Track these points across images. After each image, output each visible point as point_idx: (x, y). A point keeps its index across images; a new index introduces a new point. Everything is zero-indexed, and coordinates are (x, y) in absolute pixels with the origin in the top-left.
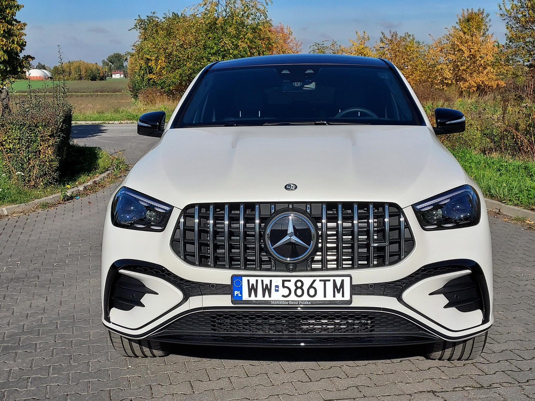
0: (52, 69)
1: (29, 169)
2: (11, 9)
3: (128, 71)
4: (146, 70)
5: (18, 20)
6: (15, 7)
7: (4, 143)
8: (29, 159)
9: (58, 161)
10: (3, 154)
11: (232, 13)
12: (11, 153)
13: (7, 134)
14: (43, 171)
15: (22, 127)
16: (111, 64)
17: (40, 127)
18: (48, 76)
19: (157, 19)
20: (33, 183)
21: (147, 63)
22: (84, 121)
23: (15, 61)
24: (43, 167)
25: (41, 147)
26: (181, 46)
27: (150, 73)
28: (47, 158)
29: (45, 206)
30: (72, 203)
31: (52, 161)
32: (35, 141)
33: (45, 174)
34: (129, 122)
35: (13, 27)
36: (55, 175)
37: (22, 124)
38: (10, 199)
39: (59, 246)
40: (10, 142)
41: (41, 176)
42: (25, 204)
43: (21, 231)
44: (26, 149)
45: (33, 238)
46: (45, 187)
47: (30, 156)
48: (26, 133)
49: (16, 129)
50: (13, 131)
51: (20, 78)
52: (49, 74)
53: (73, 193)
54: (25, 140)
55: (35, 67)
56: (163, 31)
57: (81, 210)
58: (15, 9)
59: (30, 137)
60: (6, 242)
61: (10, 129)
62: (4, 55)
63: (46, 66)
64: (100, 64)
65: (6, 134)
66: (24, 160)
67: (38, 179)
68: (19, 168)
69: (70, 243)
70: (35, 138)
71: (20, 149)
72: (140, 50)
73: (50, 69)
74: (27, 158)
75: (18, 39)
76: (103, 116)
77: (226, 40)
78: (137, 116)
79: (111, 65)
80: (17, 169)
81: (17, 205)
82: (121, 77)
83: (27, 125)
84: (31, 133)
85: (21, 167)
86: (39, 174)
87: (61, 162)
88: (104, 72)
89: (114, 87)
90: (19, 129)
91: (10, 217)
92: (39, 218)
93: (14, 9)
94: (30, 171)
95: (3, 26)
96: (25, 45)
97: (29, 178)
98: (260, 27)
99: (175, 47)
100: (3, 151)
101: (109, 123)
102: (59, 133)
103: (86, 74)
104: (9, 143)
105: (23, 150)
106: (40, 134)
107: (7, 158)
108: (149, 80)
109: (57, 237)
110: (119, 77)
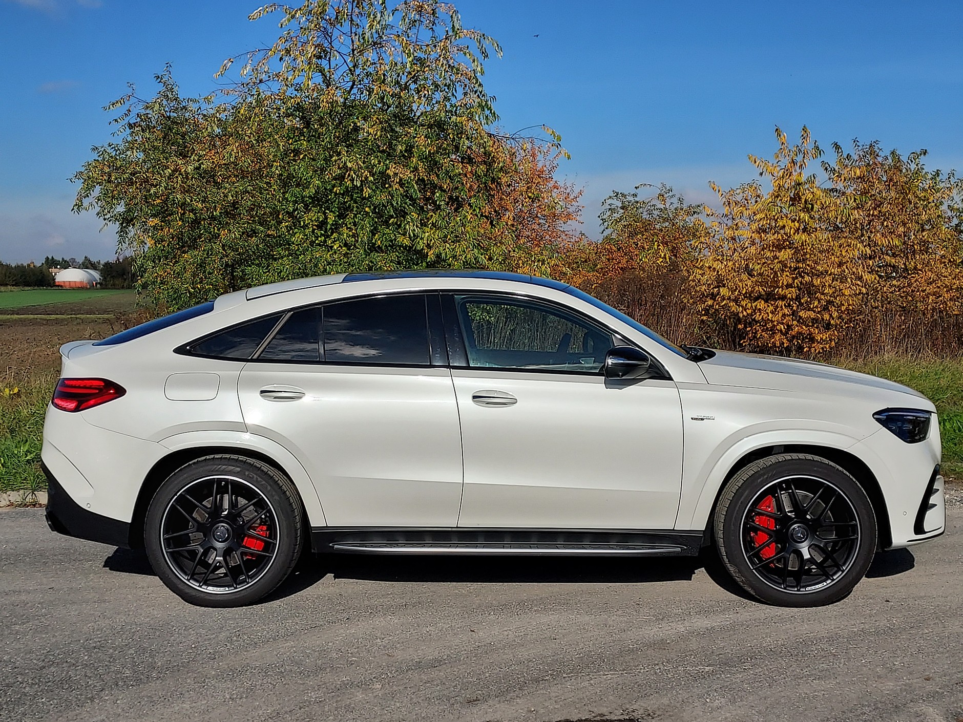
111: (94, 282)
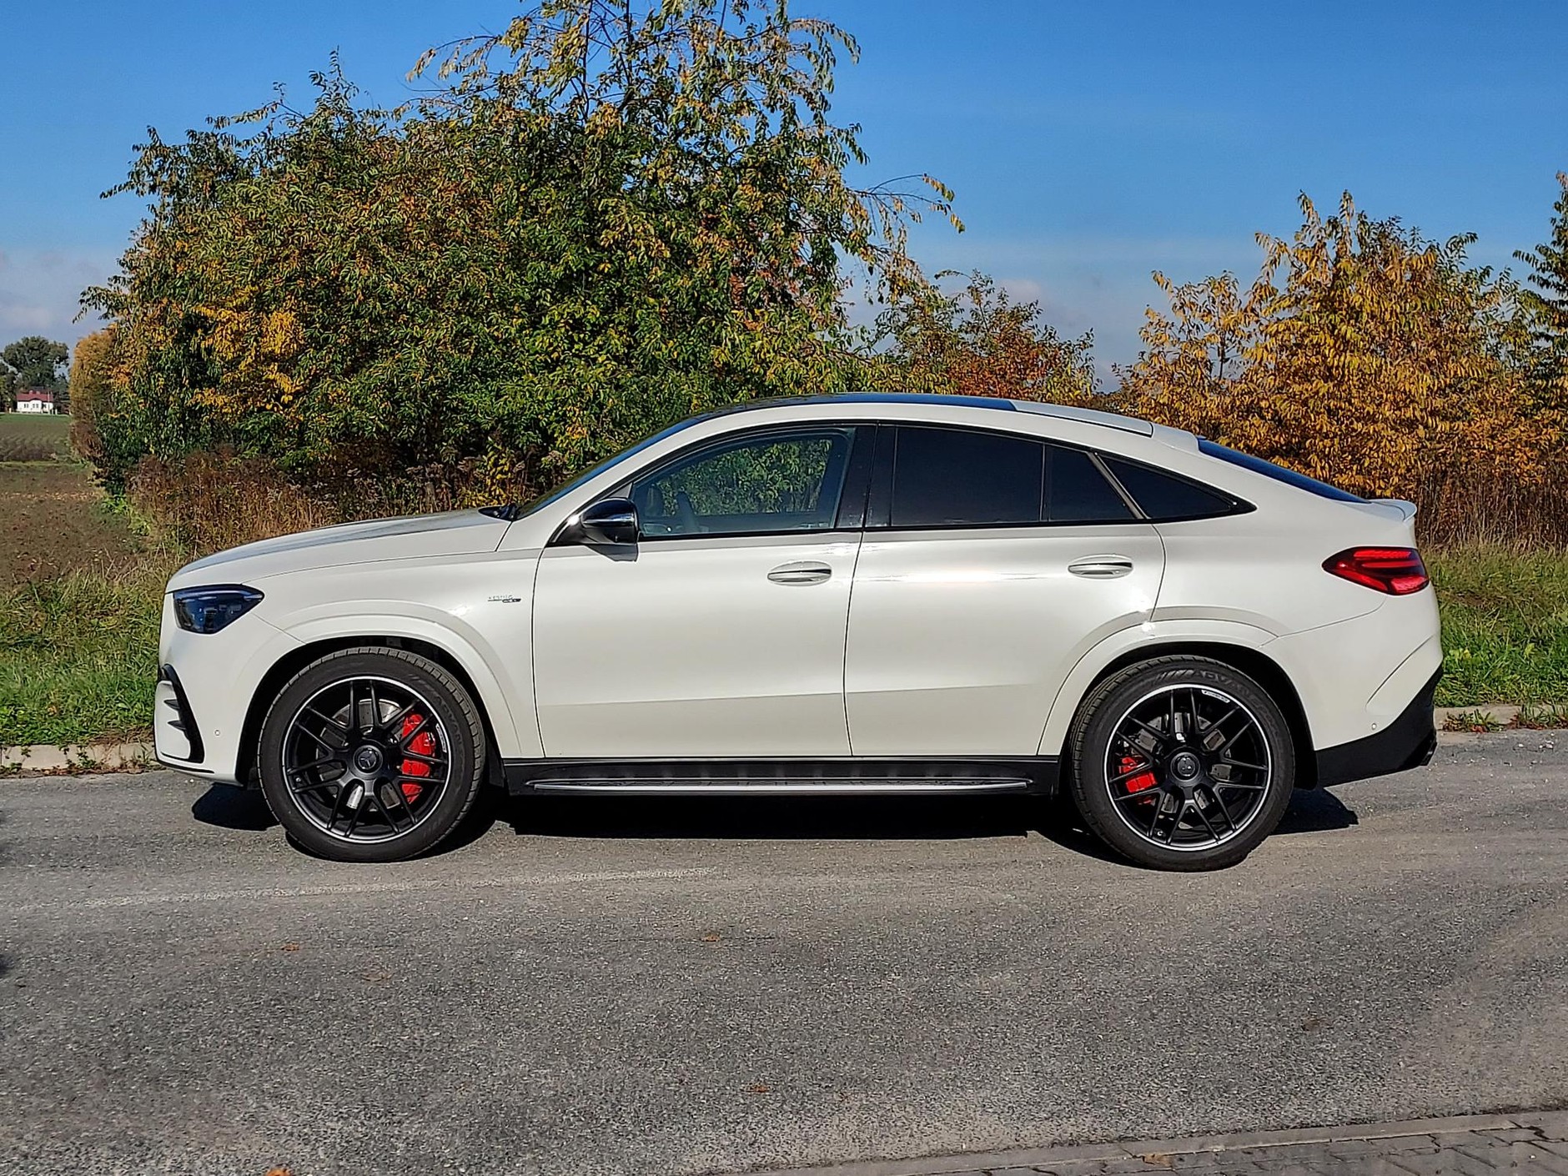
3: (68, 392)
16: (14, 369)
27: (197, 385)
79: (13, 372)
82: (46, 409)
89: (21, 443)
108: (195, 413)
110: (39, 410)
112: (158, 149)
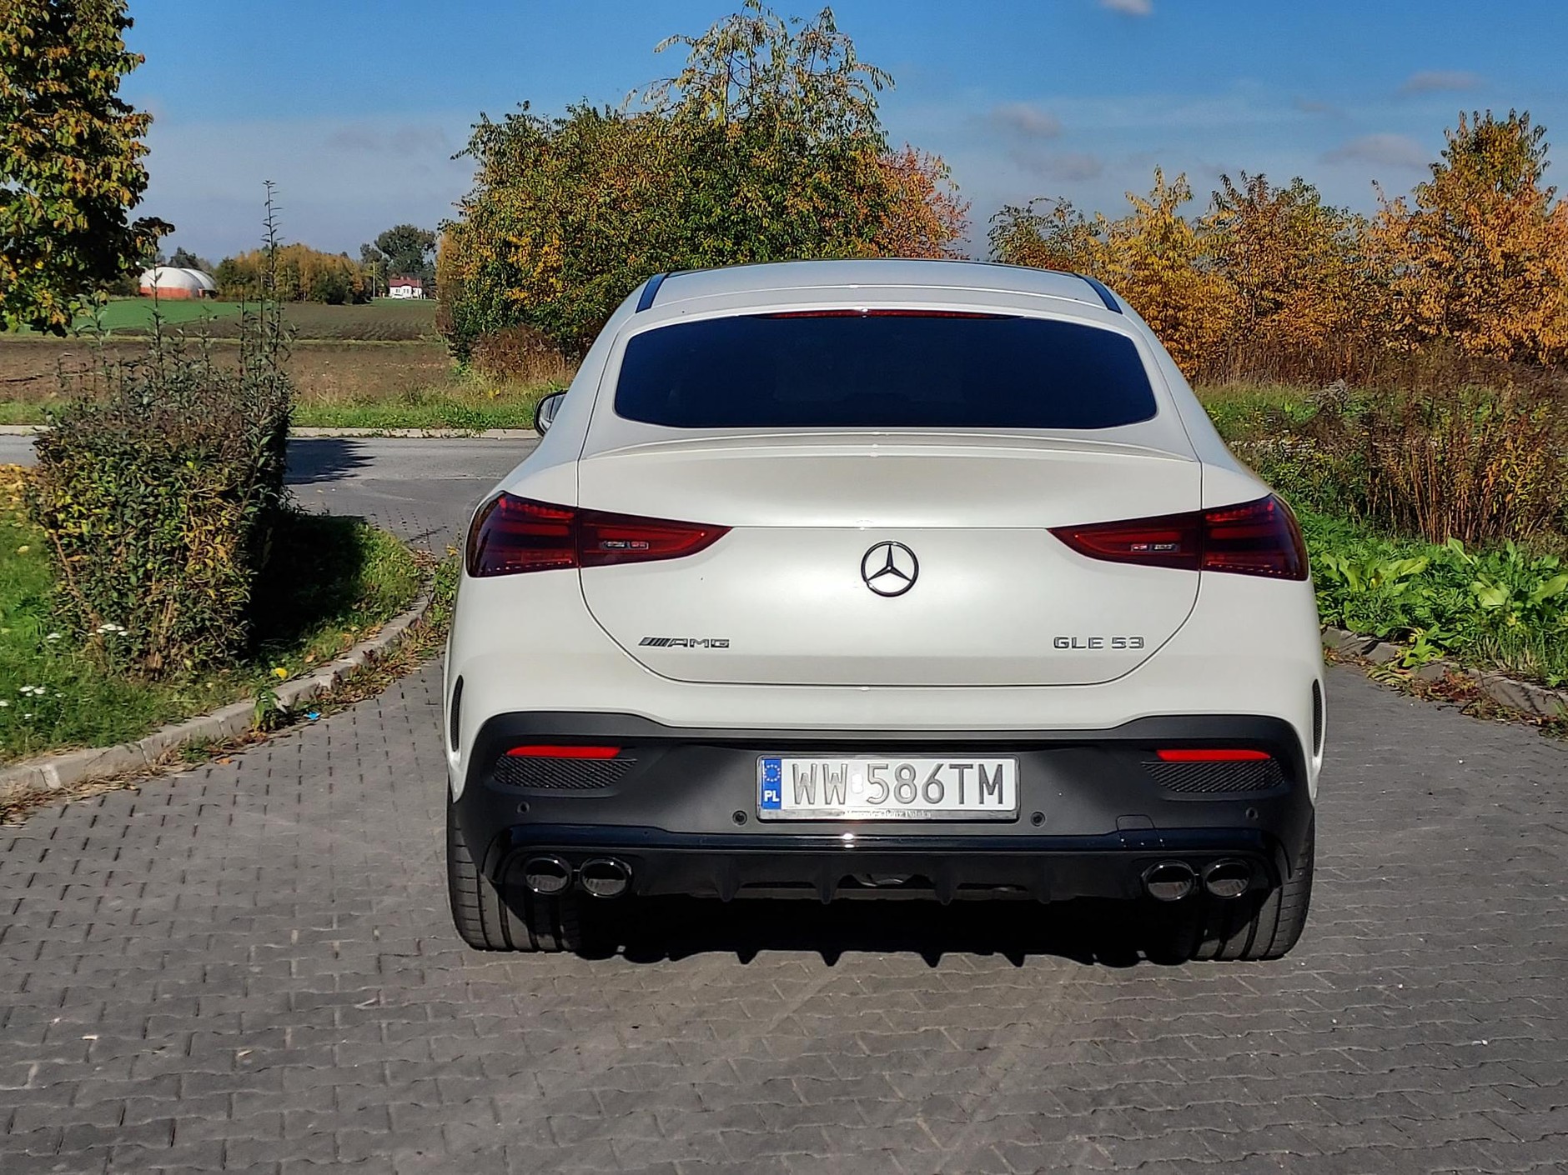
0: (216, 265)
1: (146, 613)
2: (103, 68)
3: (437, 277)
4: (499, 275)
5: (126, 102)
6: (117, 61)
7: (61, 516)
8: (148, 576)
9: (249, 584)
10: (56, 553)
11: (769, 109)
12: (85, 553)
13: (72, 485)
14: (193, 619)
15: (125, 462)
16: (387, 256)
17: (190, 464)
18: (202, 287)
19: (536, 125)
20: (156, 661)
21: (502, 256)
22: (317, 426)
23: (111, 233)
24: (195, 604)
25: (191, 535)
26: (614, 205)
27: (510, 285)
28: (210, 574)
29: (200, 751)
30: (294, 741)
31: (228, 582)
32: (171, 512)
33: (200, 631)
34: (453, 433)
35: (106, 126)
36: (236, 633)
37: (125, 452)
38: (72, 727)
39: (253, 948)
40: (81, 515)
41: (188, 637)
42: (128, 747)
43: (106, 864)
44: (137, 539)
45: (150, 902)
46: (198, 676)
47: (149, 566)
48: (137, 482)
49: (104, 467)
50: (95, 476)
51: (122, 291)
52: (206, 282)
53: (297, 698)
54: (133, 509)
55: (168, 261)
56: (557, 159)
57: (327, 773)
58: (118, 66)
59: (151, 499)
60: (46, 923)
61: (82, 468)
62: (77, 215)
63: (198, 257)
64: (356, 256)
65: (67, 484)
66: (128, 578)
67: (174, 645)
68: (111, 606)
69: (295, 935)
70: (171, 502)
71: (118, 540)
72: (484, 215)
73: (210, 268)
74: (141, 571)
75: (122, 163)
76: (374, 414)
77: (749, 190)
78: (479, 415)
79: (386, 260)
80: (102, 610)
81: (97, 752)
82: (416, 294)
83: (144, 454)
84: (156, 483)
85: (118, 604)
86: (179, 628)
87: (256, 587)
88: (368, 280)
89: (395, 324)
90: (115, 467)
91: (68, 800)
92: (176, 808)
93: (114, 66)
94: (148, 616)
95: (77, 122)
96: (144, 186)
97: (142, 643)
98: (852, 153)
99: (595, 207)
100: (55, 544)
101: (391, 436)
102: (255, 484)
103: (314, 282)
104: (79, 518)
105: (128, 545)
106: (189, 487)
107: (68, 569)
108: (507, 305)
109: (244, 903)
110: (409, 295)
111: (200, 290)
112: (486, 127)
